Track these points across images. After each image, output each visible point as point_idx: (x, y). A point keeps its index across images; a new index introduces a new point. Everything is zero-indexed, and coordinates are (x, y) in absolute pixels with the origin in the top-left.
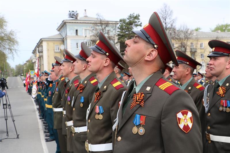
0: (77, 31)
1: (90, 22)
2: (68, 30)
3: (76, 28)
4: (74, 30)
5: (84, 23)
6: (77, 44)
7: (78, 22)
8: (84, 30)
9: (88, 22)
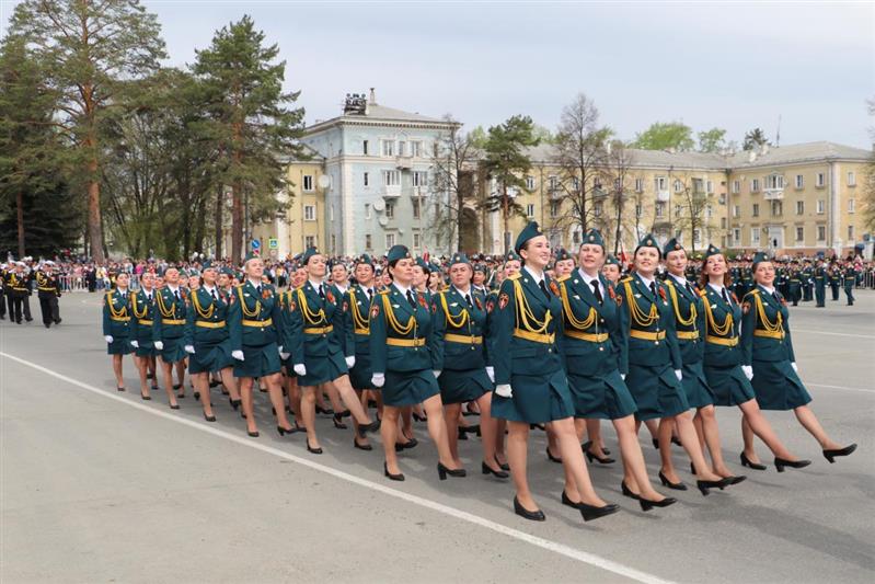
0: (365, 143)
1: (396, 123)
2: (346, 140)
3: (365, 136)
4: (359, 142)
5: (383, 125)
6: (366, 174)
7: (367, 122)
8: (381, 142)
9: (392, 123)
